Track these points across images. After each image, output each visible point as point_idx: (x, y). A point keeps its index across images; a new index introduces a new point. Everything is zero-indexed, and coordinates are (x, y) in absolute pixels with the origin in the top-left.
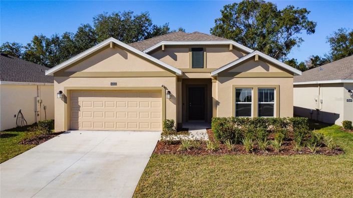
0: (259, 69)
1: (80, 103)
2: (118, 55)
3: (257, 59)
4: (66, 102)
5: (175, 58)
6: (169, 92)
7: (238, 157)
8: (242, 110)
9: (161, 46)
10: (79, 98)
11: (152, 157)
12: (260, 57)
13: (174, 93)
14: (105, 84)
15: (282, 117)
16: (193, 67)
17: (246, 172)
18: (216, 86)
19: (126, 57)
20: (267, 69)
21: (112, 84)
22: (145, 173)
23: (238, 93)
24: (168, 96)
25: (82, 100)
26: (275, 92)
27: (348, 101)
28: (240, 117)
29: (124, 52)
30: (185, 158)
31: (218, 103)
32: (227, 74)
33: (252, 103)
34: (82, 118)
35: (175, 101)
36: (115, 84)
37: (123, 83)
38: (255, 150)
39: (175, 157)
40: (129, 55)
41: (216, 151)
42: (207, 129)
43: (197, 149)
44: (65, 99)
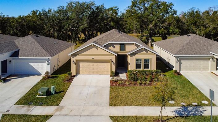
0: (144, 52)
1: (80, 65)
2: (94, 48)
3: (143, 49)
4: (75, 65)
5: (114, 47)
6: (113, 61)
7: (135, 87)
8: (138, 66)
9: (109, 43)
10: (80, 63)
11: (110, 87)
12: (144, 48)
13: (114, 62)
14: (90, 58)
15: (152, 70)
16: (121, 51)
17: (137, 93)
18: (129, 58)
19: (97, 49)
20: (147, 52)
21: (92, 58)
22: (110, 93)
23: (137, 60)
24: (112, 63)
25: (81, 64)
26: (150, 60)
27: (176, 62)
28: (138, 69)
29: (97, 48)
30: (120, 87)
31: (130, 64)
32: (133, 54)
33: (142, 64)
34: (81, 70)
35: (115, 64)
36: (94, 58)
37: (96, 58)
38: (141, 84)
39: (117, 87)
40: (98, 48)
41: (129, 84)
42: (126, 73)
43: (123, 83)
44: (75, 63)
